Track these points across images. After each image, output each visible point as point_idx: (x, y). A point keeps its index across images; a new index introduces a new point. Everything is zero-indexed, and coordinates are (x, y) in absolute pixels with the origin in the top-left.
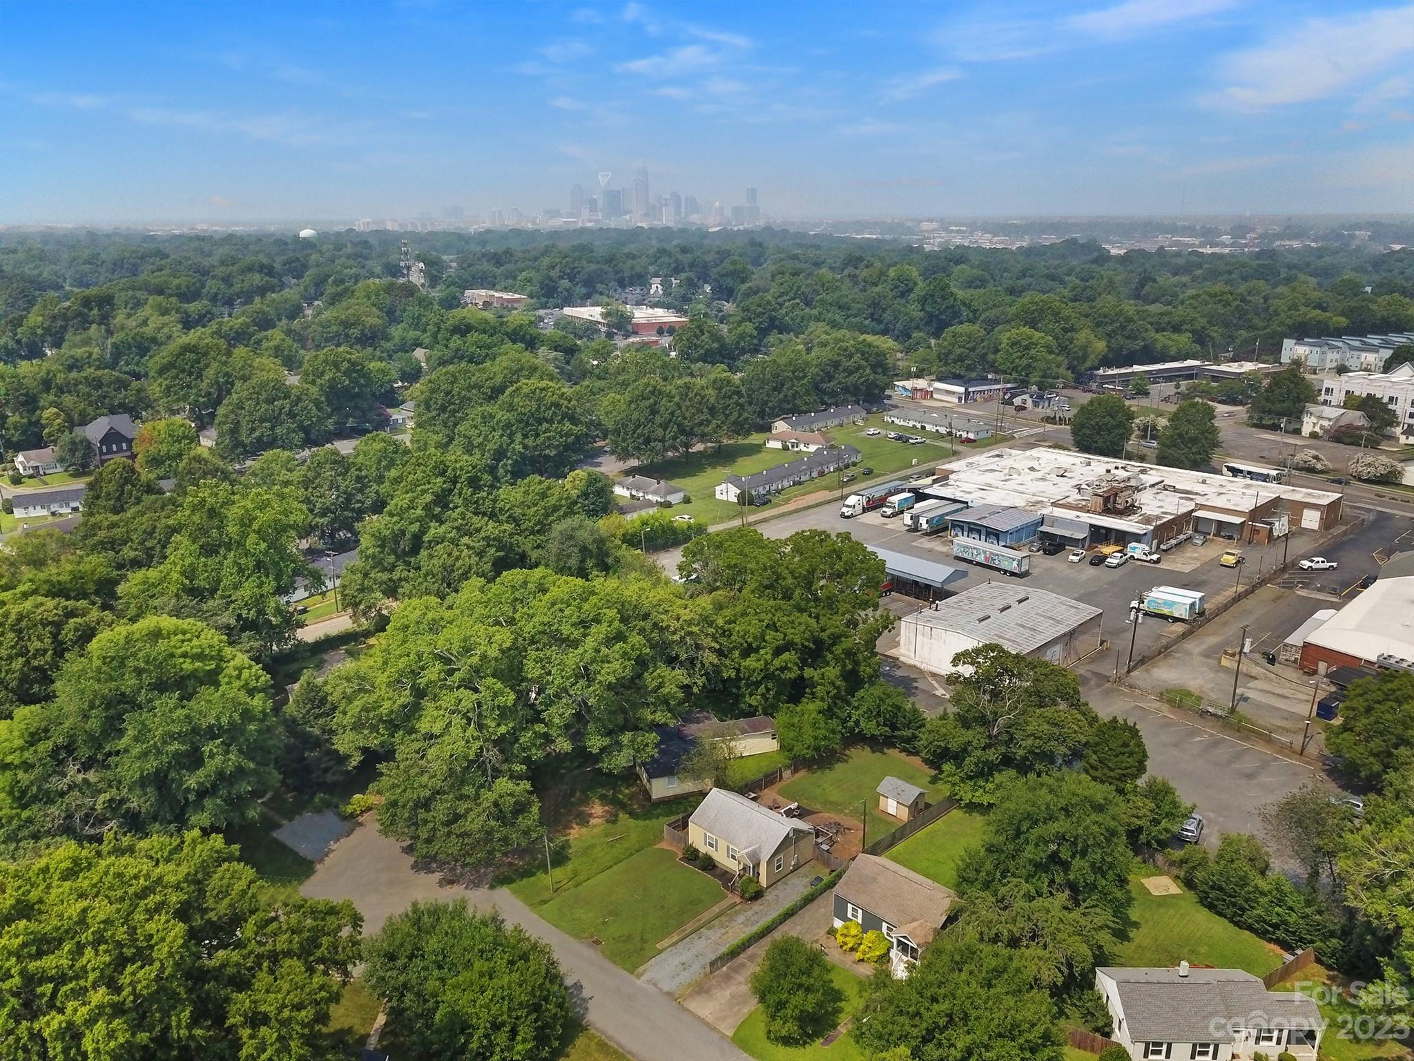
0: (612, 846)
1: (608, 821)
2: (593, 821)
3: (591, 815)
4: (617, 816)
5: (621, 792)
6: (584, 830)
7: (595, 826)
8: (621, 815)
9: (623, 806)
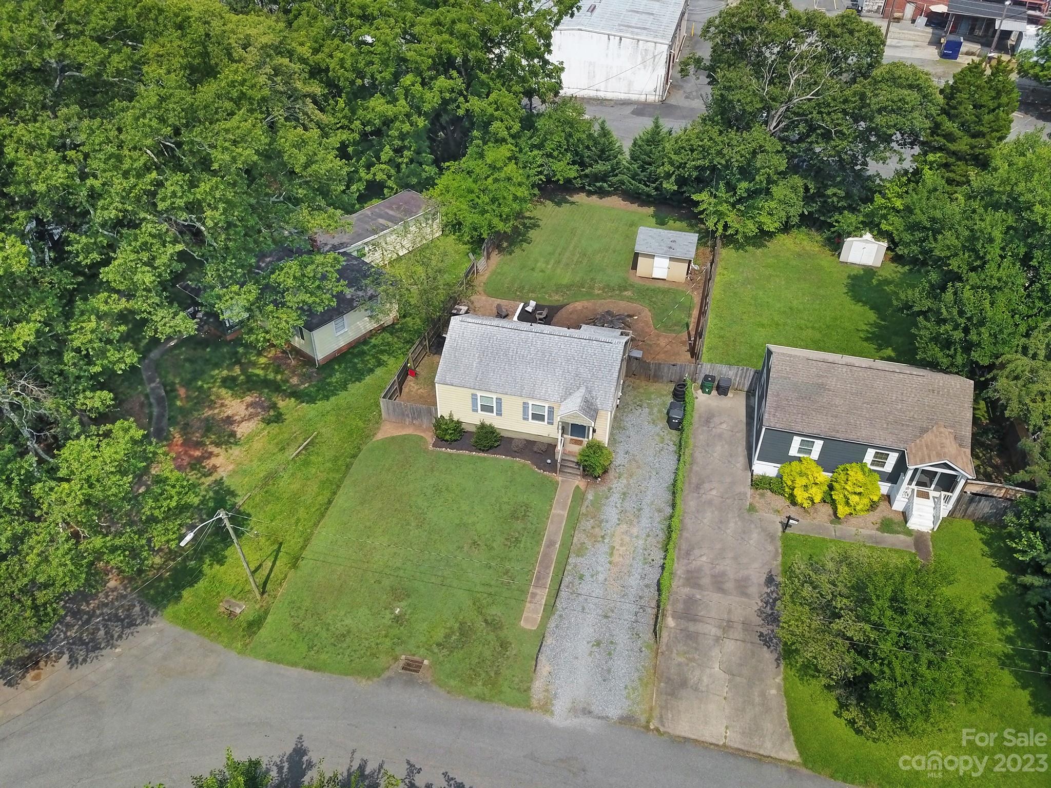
0: (306, 463)
1: (268, 422)
2: (242, 430)
3: (229, 420)
4: (274, 406)
5: (254, 364)
6: (236, 451)
7: (250, 438)
8: (281, 404)
9: (275, 387)
